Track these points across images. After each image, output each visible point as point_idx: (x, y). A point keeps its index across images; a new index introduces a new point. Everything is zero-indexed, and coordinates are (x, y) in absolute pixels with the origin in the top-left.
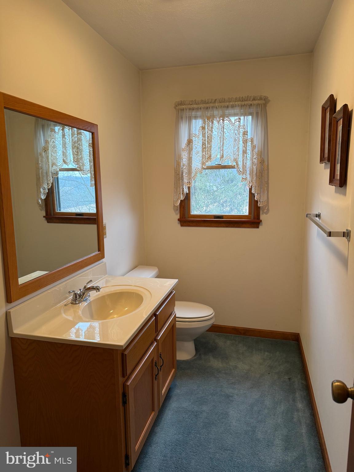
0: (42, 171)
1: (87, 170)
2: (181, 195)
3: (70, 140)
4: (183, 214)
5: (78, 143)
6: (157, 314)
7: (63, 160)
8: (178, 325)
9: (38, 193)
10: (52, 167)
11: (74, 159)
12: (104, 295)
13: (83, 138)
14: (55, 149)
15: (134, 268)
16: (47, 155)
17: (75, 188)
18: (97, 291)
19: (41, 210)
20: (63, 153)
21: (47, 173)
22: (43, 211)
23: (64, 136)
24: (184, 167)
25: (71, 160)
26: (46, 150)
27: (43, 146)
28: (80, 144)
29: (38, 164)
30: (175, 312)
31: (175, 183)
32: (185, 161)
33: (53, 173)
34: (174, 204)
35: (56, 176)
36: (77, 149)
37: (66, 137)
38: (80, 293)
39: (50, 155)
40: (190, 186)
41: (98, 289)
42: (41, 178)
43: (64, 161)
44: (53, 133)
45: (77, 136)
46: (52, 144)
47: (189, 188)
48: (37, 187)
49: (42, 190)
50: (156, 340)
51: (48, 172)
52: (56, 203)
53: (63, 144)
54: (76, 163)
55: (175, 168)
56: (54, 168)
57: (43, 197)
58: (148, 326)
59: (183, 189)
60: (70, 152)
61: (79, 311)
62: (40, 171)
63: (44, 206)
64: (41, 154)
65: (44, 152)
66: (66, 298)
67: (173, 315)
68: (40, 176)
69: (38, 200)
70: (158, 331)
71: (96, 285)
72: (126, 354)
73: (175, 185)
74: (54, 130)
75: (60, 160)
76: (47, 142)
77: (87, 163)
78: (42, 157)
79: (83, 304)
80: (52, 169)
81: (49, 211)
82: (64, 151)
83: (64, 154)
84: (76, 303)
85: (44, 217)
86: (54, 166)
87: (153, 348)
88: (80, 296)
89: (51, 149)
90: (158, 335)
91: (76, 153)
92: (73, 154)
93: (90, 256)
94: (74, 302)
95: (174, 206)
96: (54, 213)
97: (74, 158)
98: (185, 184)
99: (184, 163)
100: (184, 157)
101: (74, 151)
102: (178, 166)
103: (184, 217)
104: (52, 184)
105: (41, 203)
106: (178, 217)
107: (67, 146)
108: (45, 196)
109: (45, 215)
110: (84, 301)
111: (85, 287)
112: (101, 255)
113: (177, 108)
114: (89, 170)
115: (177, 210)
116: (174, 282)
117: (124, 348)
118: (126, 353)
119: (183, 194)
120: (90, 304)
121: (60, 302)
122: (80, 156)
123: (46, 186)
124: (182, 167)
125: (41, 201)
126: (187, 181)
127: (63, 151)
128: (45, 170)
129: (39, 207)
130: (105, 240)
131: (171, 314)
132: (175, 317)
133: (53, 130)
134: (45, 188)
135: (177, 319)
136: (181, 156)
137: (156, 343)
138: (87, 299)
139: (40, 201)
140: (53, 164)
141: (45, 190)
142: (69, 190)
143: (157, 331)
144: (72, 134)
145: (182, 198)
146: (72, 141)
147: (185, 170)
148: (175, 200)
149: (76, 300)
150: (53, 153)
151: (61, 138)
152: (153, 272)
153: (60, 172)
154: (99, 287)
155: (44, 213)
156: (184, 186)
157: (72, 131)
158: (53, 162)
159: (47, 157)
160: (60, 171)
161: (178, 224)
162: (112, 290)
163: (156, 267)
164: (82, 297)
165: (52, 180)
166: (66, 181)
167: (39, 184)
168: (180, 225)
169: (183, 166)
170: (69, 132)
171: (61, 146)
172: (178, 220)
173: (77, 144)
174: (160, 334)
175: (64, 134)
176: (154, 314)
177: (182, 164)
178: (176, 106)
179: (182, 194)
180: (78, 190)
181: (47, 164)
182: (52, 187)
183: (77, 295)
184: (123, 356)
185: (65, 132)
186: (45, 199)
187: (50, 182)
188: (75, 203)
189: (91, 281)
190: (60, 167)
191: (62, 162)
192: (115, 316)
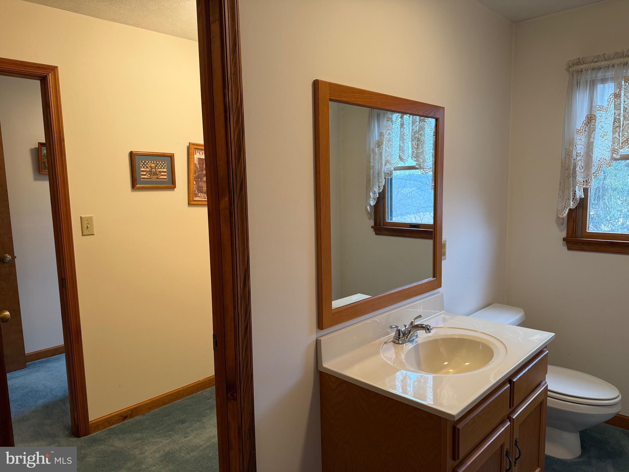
0: (373, 171)
1: (428, 168)
2: (571, 200)
3: (409, 130)
4: (573, 229)
5: (419, 133)
6: (514, 380)
7: (399, 156)
8: (551, 403)
9: (367, 197)
10: (385, 166)
11: (412, 154)
12: (438, 338)
13: (426, 126)
14: (391, 143)
15: (487, 305)
16: (381, 151)
17: (416, 189)
18: (427, 331)
19: (370, 219)
20: (399, 147)
21: (378, 174)
22: (371, 220)
23: (402, 125)
24: (578, 158)
25: (410, 155)
26: (379, 144)
27: (377, 140)
28: (422, 134)
29: (369, 162)
30: (546, 383)
31: (561, 183)
32: (580, 147)
33: (386, 173)
34: (557, 215)
35: (389, 177)
36: (417, 140)
37: (405, 126)
38: (404, 330)
39: (384, 151)
40: (588, 186)
41: (428, 329)
42: (371, 180)
43: (400, 158)
44: (390, 122)
45: (419, 124)
46: (388, 137)
47: (586, 191)
48: (366, 191)
49: (371, 194)
50: (509, 418)
51: (380, 172)
52: (387, 210)
53: (400, 136)
54: (415, 159)
55: (562, 159)
56: (388, 167)
57: (372, 203)
58: (496, 396)
59: (575, 191)
60: (409, 145)
61: (402, 355)
62: (372, 171)
63: (373, 214)
64: (373, 150)
65: (378, 147)
66: (388, 333)
67: (543, 386)
68: (371, 177)
69: (367, 206)
70: (515, 406)
71: (425, 323)
72: (459, 429)
73: (560, 185)
74: (391, 118)
75: (396, 157)
76: (381, 135)
77: (429, 158)
78: (375, 154)
79: (407, 346)
80: (385, 169)
81: (378, 220)
82: (402, 145)
83: (401, 149)
84: (399, 342)
85: (372, 227)
86: (388, 165)
87: (503, 429)
88: (404, 334)
89: (386, 143)
90: (513, 412)
91: (416, 147)
92: (412, 148)
93: (421, 282)
94: (397, 341)
95: (558, 218)
96: (383, 223)
97: (413, 152)
98: (578, 185)
99: (579, 152)
100: (579, 142)
101: (414, 144)
102: (567, 156)
103: (574, 236)
104: (384, 186)
105: (369, 210)
106: (564, 234)
107: (405, 138)
108: (375, 202)
109: (373, 225)
110: (409, 341)
111: (412, 323)
112: (437, 283)
113: (571, 69)
114: (431, 168)
115: (563, 224)
116: (547, 335)
117: (456, 419)
118: (460, 426)
119: (575, 200)
120: (416, 348)
121: (379, 337)
122: (421, 150)
123: (376, 190)
124: (575, 157)
125: (370, 208)
126: (582, 180)
127: (400, 145)
128: (377, 169)
129: (367, 215)
130: (443, 262)
131: (539, 385)
132: (546, 390)
133: (390, 120)
134: (375, 192)
135: (549, 393)
136: (573, 141)
137: (509, 423)
138: (414, 340)
139: (368, 208)
140: (387, 162)
141: (375, 195)
142: (409, 193)
143: (513, 407)
144: (412, 122)
145: (572, 205)
146: (412, 131)
147: (579, 163)
148: (559, 208)
149: (399, 338)
150: (387, 149)
151: (399, 128)
152: (517, 315)
153: (394, 172)
154: (429, 326)
155: (372, 223)
156: (577, 187)
157: (413, 119)
158: (387, 160)
159: (381, 154)
160: (394, 170)
161: (563, 245)
162: (449, 333)
163: (522, 309)
164: (408, 336)
165: (384, 182)
166: (407, 181)
167: (368, 187)
168: (566, 247)
169: (577, 156)
170: (409, 119)
171: (398, 139)
172: (564, 239)
173: (418, 135)
174: (517, 412)
175: (403, 122)
176: (509, 380)
177: (574, 153)
178: (570, 67)
179: (573, 199)
180: (420, 193)
181: (380, 162)
182: (384, 190)
183: (401, 333)
184: (455, 431)
185: (405, 121)
186: (374, 205)
187: (381, 185)
188: (415, 209)
189: (420, 316)
190: (394, 165)
191: (397, 159)
192: (451, 371)
